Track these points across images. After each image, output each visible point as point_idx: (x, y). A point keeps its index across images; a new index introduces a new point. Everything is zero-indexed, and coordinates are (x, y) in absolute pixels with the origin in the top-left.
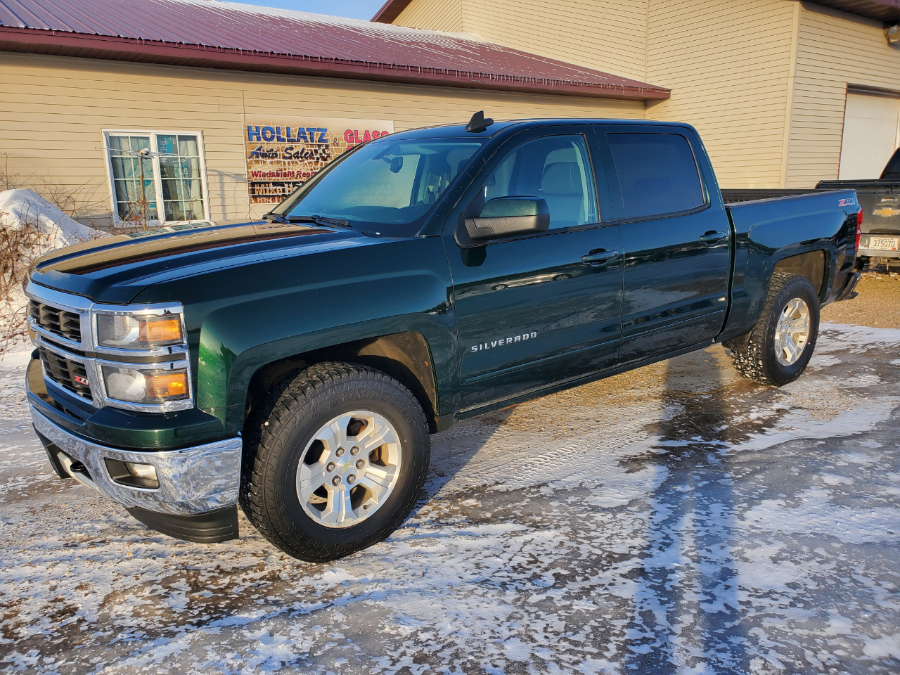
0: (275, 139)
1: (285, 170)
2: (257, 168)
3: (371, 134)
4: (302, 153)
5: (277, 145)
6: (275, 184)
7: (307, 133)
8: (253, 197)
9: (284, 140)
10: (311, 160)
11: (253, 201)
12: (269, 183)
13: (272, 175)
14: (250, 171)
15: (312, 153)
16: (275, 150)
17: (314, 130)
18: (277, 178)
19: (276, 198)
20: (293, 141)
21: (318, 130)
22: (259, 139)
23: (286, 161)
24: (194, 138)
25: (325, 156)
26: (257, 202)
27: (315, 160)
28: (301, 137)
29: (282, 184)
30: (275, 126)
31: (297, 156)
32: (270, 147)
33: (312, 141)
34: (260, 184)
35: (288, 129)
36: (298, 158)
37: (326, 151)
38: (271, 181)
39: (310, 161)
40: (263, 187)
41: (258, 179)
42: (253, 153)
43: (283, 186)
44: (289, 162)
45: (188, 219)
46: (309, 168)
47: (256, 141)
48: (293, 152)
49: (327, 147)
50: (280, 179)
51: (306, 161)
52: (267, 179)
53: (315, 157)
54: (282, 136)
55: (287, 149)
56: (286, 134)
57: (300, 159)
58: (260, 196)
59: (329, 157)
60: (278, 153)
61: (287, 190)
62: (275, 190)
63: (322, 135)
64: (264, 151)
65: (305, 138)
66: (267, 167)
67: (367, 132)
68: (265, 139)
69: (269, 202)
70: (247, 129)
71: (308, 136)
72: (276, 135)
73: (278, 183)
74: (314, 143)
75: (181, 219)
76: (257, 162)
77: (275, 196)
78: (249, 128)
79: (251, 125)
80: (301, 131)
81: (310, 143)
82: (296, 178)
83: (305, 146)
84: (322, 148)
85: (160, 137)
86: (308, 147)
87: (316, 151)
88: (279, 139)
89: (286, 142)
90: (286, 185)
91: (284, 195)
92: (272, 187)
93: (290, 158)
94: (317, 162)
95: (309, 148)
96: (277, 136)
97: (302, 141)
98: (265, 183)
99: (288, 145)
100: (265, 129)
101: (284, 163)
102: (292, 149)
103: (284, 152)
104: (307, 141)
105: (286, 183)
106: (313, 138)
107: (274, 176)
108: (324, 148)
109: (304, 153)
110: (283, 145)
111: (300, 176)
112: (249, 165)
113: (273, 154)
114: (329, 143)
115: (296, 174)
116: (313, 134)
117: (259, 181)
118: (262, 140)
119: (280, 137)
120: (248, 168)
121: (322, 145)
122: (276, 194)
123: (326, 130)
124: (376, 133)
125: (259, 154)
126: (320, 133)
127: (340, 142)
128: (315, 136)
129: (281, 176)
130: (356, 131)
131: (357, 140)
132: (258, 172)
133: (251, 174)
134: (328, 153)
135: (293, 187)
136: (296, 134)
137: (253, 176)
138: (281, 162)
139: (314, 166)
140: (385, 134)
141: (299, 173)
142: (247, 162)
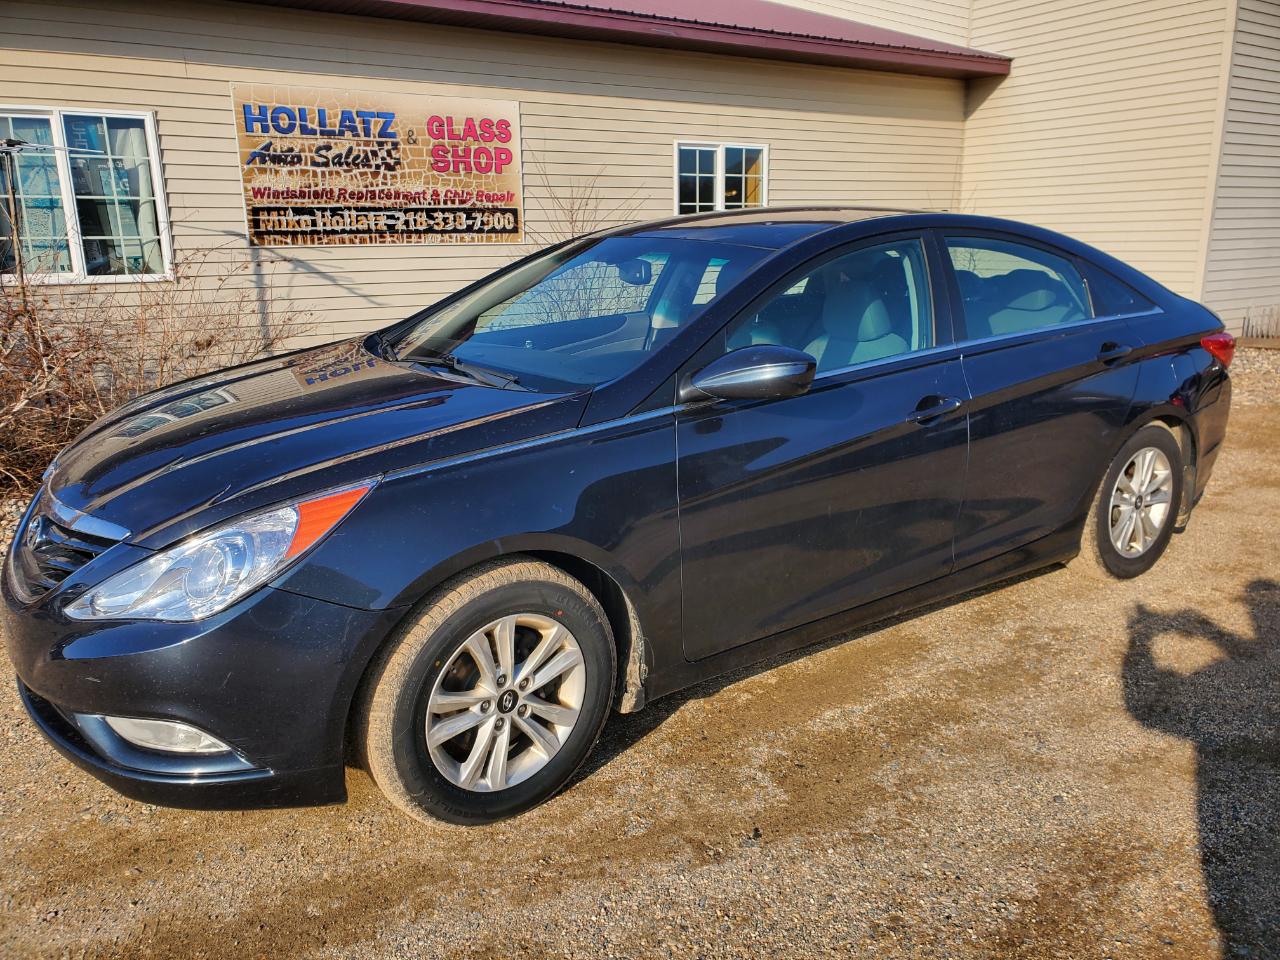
0: (297, 131)
1: (316, 185)
2: (263, 181)
3: (477, 123)
4: (347, 157)
5: (300, 141)
6: (298, 211)
7: (357, 120)
8: (256, 234)
9: (313, 132)
10: (366, 169)
11: (256, 242)
12: (285, 209)
13: (290, 194)
14: (249, 188)
15: (366, 157)
16: (297, 150)
17: (372, 115)
18: (300, 201)
19: (300, 237)
20: (331, 134)
21: (379, 115)
22: (265, 129)
23: (319, 170)
24: (139, 124)
25: (392, 162)
26: (264, 244)
28: (346, 126)
29: (310, 212)
30: (297, 107)
31: (338, 160)
32: (286, 145)
33: (367, 134)
34: (269, 210)
35: (321, 113)
36: (341, 164)
37: (393, 152)
38: (290, 206)
39: (362, 170)
40: (274, 217)
41: (265, 203)
42: (254, 156)
43: (314, 215)
44: (323, 173)
45: (131, 272)
46: (361, 184)
47: (260, 133)
48: (330, 155)
49: (395, 145)
50: (307, 203)
51: (355, 171)
52: (282, 203)
53: (373, 163)
54: (310, 126)
55: (319, 149)
56: (317, 120)
57: (345, 167)
58: (269, 233)
59: (400, 163)
60: (302, 154)
61: (320, 223)
62: (298, 222)
63: (386, 125)
64: (275, 151)
65: (353, 129)
66: (282, 179)
67: (469, 122)
68: (277, 128)
69: (286, 243)
70: (241, 109)
71: (360, 127)
72: (298, 123)
73: (303, 209)
74: (372, 138)
75: (121, 272)
76: (263, 171)
77: (297, 233)
78: (246, 109)
79: (250, 102)
80: (346, 116)
81: (363, 138)
82: (338, 201)
83: (353, 144)
84: (386, 147)
85: (70, 121)
86: (358, 145)
87: (374, 154)
88: (304, 130)
89: (318, 135)
90: (319, 214)
91: (313, 233)
92: (291, 217)
93: (326, 164)
94: (375, 175)
95: (362, 148)
96: (301, 126)
97: (348, 134)
98: (278, 210)
99: (322, 141)
100: (276, 111)
101: (315, 174)
102: (328, 148)
103: (313, 154)
104: (358, 136)
105: (318, 209)
106: (369, 130)
107: (296, 197)
108: (389, 147)
109: (352, 157)
110: (313, 142)
111: (345, 198)
112: (248, 177)
113: (293, 157)
114: (398, 140)
115: (336, 193)
116: (368, 122)
117: (267, 205)
118: (273, 132)
119: (306, 126)
120: (245, 181)
121: (386, 142)
122: (299, 229)
123: (392, 115)
124: (486, 123)
125: (265, 157)
126: (382, 120)
127: (420, 138)
128: (372, 127)
129: (309, 198)
130: (450, 120)
131: (452, 136)
132: (265, 189)
133: (251, 193)
134: (397, 156)
135: (332, 216)
136: (337, 121)
137: (256, 197)
138: (308, 171)
139: (370, 179)
140: (504, 125)
141: (342, 193)
142: (243, 170)
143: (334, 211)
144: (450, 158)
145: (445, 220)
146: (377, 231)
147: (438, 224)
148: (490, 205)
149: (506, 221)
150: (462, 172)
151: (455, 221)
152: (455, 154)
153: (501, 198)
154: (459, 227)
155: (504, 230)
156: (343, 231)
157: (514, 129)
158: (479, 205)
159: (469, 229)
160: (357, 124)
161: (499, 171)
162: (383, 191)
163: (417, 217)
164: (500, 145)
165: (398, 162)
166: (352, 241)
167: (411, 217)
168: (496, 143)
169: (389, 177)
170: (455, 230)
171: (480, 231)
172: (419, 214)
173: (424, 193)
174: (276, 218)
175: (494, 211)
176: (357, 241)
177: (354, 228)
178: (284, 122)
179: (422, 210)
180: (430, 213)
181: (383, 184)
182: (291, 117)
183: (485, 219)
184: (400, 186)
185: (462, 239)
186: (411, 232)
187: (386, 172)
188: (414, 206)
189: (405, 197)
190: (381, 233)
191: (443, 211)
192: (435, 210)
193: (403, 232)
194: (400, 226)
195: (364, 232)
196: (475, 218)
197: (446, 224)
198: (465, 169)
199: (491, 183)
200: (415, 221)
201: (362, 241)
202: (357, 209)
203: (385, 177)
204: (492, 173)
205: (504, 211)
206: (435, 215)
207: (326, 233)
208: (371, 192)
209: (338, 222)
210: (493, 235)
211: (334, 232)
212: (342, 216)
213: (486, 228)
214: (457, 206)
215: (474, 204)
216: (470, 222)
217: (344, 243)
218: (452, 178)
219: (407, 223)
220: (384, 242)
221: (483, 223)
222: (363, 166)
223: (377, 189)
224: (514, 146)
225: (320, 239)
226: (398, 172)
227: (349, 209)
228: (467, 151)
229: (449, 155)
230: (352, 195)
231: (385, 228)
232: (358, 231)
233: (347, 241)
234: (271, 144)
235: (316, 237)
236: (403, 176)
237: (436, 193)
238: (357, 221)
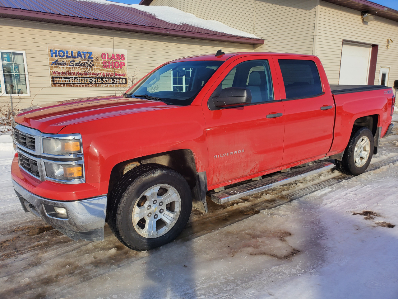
0: (65, 57)
1: (70, 71)
2: (55, 70)
3: (115, 55)
4: (79, 64)
5: (66, 59)
6: (65, 78)
7: (82, 54)
8: (53, 84)
9: (70, 57)
10: (84, 67)
11: (53, 86)
12: (62, 77)
13: (63, 73)
14: (52, 71)
15: (84, 64)
16: (65, 62)
17: (86, 53)
18: (66, 75)
19: (65, 85)
20: (75, 57)
22: (56, 56)
23: (71, 67)
24: (22, 54)
25: (91, 65)
26: (55, 86)
27: (86, 67)
28: (79, 56)
29: (69, 78)
30: (65, 50)
31: (76, 65)
32: (62, 60)
33: (85, 58)
34: (57, 77)
35: (72, 52)
36: (77, 66)
37: (92, 63)
38: (63, 76)
39: (83, 67)
40: (58, 79)
41: (56, 75)
42: (53, 63)
43: (70, 79)
44: (72, 68)
45: (18, 93)
46: (83, 71)
47: (55, 57)
48: (74, 63)
49: (92, 61)
50: (68, 76)
51: (81, 67)
52: (61, 76)
53: (86, 65)
54: (69, 55)
55: (71, 61)
56: (71, 54)
57: (78, 66)
58: (57, 83)
59: (94, 66)
60: (67, 63)
61: (71, 81)
62: (65, 81)
63: (90, 55)
64: (59, 62)
65: (81, 56)
66: (61, 69)
67: (113, 55)
68: (60, 56)
69: (62, 86)
71: (83, 56)
72: (65, 54)
73: (66, 77)
74: (86, 59)
75: (15, 93)
76: (55, 67)
77: (65, 84)
78: (51, 51)
79: (53, 49)
80: (79, 53)
82: (76, 75)
83: (81, 60)
84: (90, 61)
85: (2, 53)
86: (82, 60)
87: (87, 63)
88: (67, 56)
89: (71, 58)
90: (71, 79)
91: (69, 84)
92: (63, 79)
93: (73, 66)
94: (87, 68)
97: (79, 58)
98: (59, 77)
99: (72, 59)
100: (59, 51)
102: (74, 61)
103: (70, 63)
104: (82, 58)
105: (71, 77)
106: (85, 56)
107: (65, 74)
108: (91, 61)
109: (80, 64)
110: (69, 60)
111: (78, 74)
112: (51, 68)
113: (64, 64)
114: (93, 59)
115: (76, 73)
116: (85, 55)
117: (57, 76)
118: (58, 57)
119: (68, 55)
120: (50, 70)
121: (90, 60)
122: (65, 83)
123: (92, 53)
124: (118, 55)
125: (57, 63)
126: (89, 54)
127: (99, 59)
128: (86, 56)
129: (68, 74)
130: (108, 54)
131: (108, 58)
132: (56, 72)
133: (52, 73)
134: (93, 64)
135: (75, 79)
136: (76, 54)
137: (53, 74)
138: (68, 67)
139: (85, 70)
140: (123, 56)
141: (78, 73)
142: (50, 67)
143: (75, 78)
144: (108, 65)
145: (106, 81)
146: (87, 83)
147: (104, 82)
148: (119, 77)
149: (123, 81)
150: (111, 68)
151: (109, 81)
152: (109, 63)
153: (122, 75)
154: (110, 83)
155: (123, 84)
156: (78, 83)
157: (126, 57)
158: (116, 77)
159: (113, 83)
160: (82, 55)
161: (121, 68)
162: (89, 73)
163: (98, 80)
164: (121, 61)
165: (93, 65)
166: (80, 86)
167: (96, 80)
168: (121, 60)
169: (90, 69)
170: (109, 83)
171: (116, 84)
172: (99, 79)
173: (100, 73)
174: (59, 80)
175: (119, 78)
176: (82, 86)
177: (81, 82)
178: (62, 54)
179: (100, 78)
180: (102, 79)
181: (89, 71)
182: (64, 53)
183: (117, 80)
184: (93, 72)
185: (111, 86)
186: (97, 84)
187: (90, 68)
188: (97, 77)
189: (95, 74)
190: (88, 84)
191: (106, 78)
192: (103, 78)
193: (94, 84)
194: (93, 82)
195: (83, 84)
196: (115, 80)
197: (106, 82)
198: (112, 67)
199: (119, 71)
200: (98, 81)
201: (83, 86)
202: (81, 78)
203: (89, 69)
204: (119, 68)
205: (123, 79)
206: (103, 79)
207: (73, 84)
208: (85, 73)
209: (76, 81)
210: (120, 85)
211: (75, 84)
212: (77, 79)
213: (118, 83)
214: (109, 77)
215: (114, 77)
216: (113, 81)
217: (78, 86)
218: (108, 70)
219: (95, 81)
220: (89, 86)
221: (117, 82)
222: (84, 66)
223: (87, 72)
224: (126, 61)
225: (71, 85)
226: (93, 68)
227: (79, 77)
228: (112, 62)
229: (108, 63)
230: (80, 74)
231: (89, 83)
232: (82, 83)
233: (79, 86)
234: (58, 60)
235: (70, 85)
236: (94, 69)
237: (104, 74)
238: (82, 81)
